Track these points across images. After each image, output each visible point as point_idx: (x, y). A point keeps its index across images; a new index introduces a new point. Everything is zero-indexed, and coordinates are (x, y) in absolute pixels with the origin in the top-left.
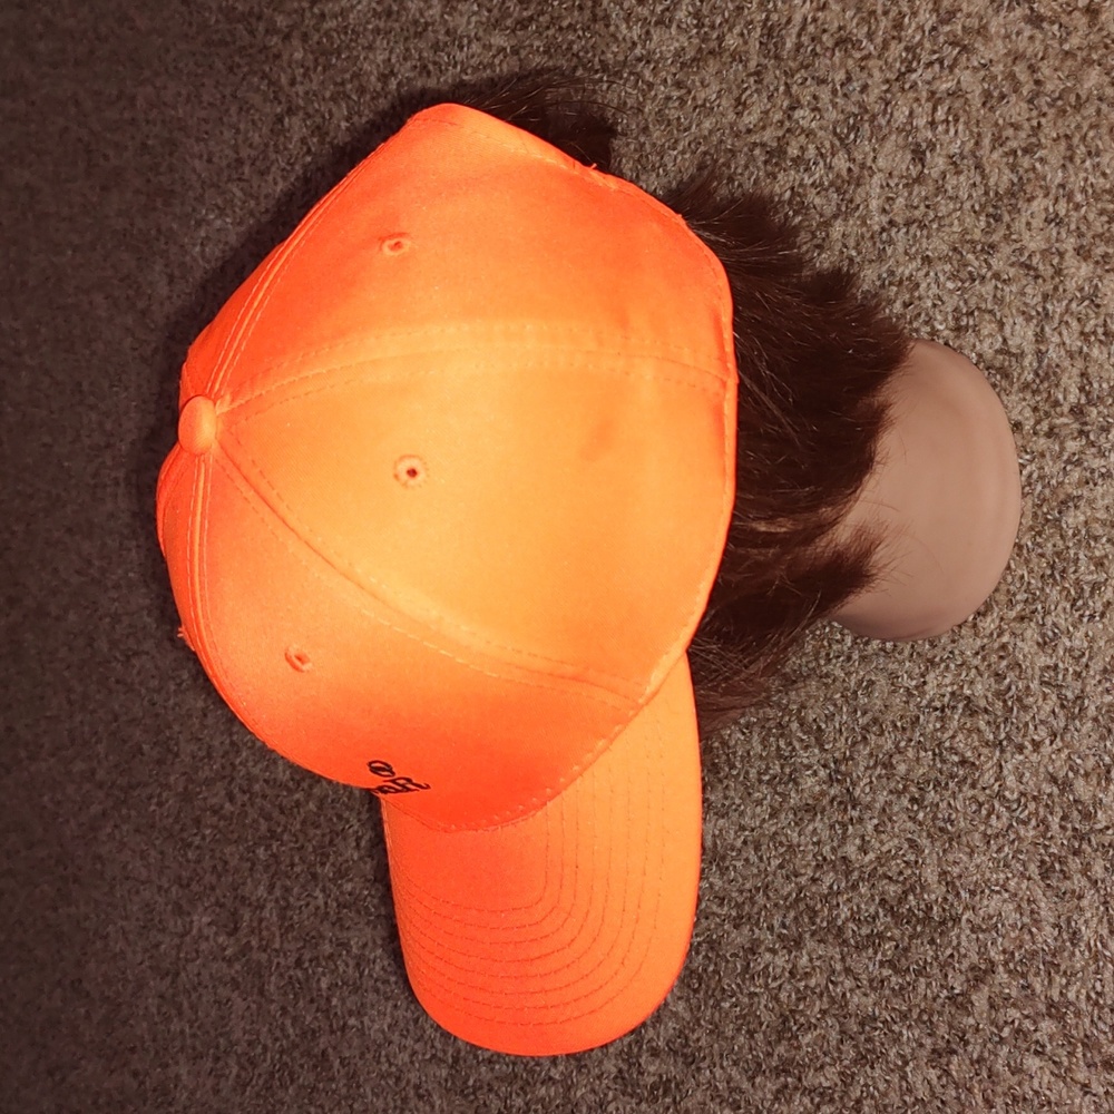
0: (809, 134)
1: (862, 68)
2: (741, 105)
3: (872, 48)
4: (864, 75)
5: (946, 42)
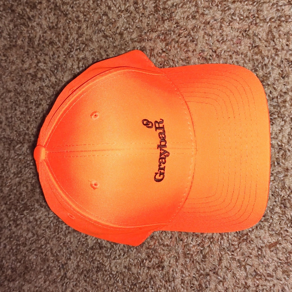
0: (43, 70)
1: (58, 51)
2: (23, 61)
3: (60, 45)
4: (58, 53)
5: (81, 43)
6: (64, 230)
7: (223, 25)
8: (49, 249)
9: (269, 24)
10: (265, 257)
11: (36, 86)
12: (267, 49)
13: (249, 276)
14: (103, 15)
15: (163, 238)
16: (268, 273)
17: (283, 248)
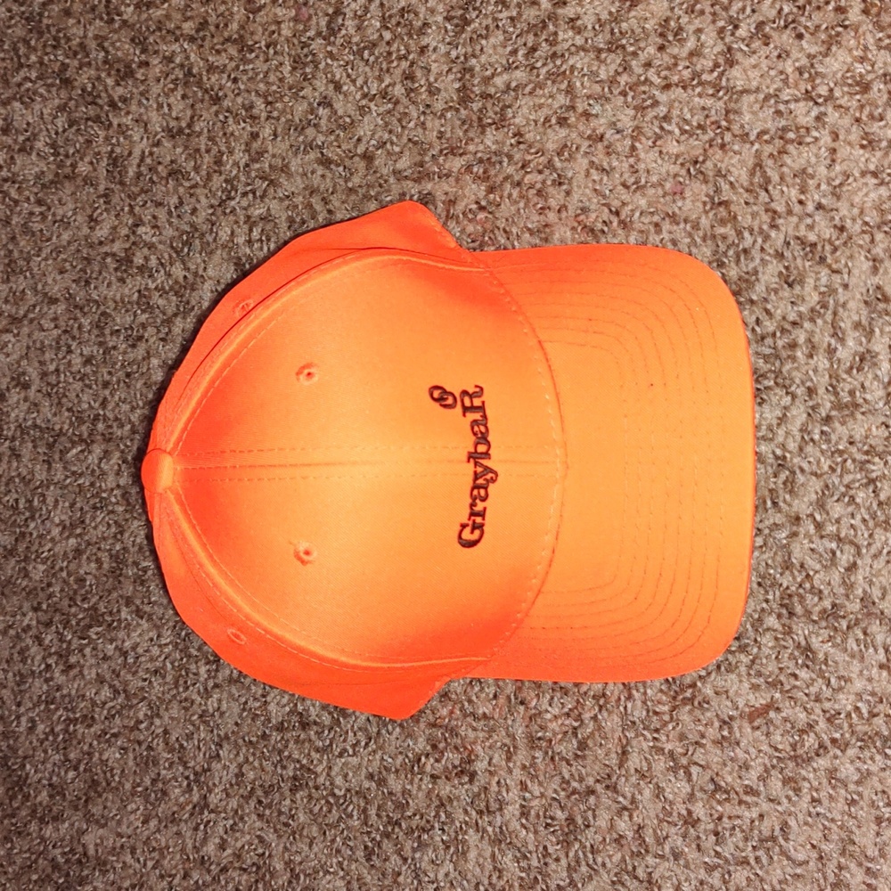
0: (151, 246)
1: (191, 195)
2: (93, 221)
3: (198, 179)
4: (193, 200)
5: (257, 176)
6: (202, 679)
7: (637, 144)
8: (160, 731)
9: (757, 146)
10: (738, 744)
11: (130, 289)
12: (750, 210)
13: (699, 795)
14: (319, 104)
15: (474, 698)
16: (747, 786)
17: (786, 720)
